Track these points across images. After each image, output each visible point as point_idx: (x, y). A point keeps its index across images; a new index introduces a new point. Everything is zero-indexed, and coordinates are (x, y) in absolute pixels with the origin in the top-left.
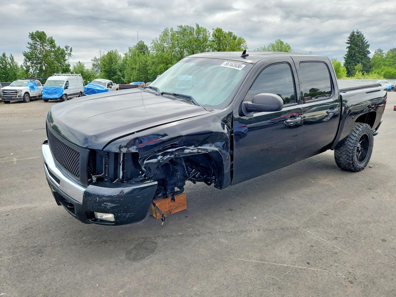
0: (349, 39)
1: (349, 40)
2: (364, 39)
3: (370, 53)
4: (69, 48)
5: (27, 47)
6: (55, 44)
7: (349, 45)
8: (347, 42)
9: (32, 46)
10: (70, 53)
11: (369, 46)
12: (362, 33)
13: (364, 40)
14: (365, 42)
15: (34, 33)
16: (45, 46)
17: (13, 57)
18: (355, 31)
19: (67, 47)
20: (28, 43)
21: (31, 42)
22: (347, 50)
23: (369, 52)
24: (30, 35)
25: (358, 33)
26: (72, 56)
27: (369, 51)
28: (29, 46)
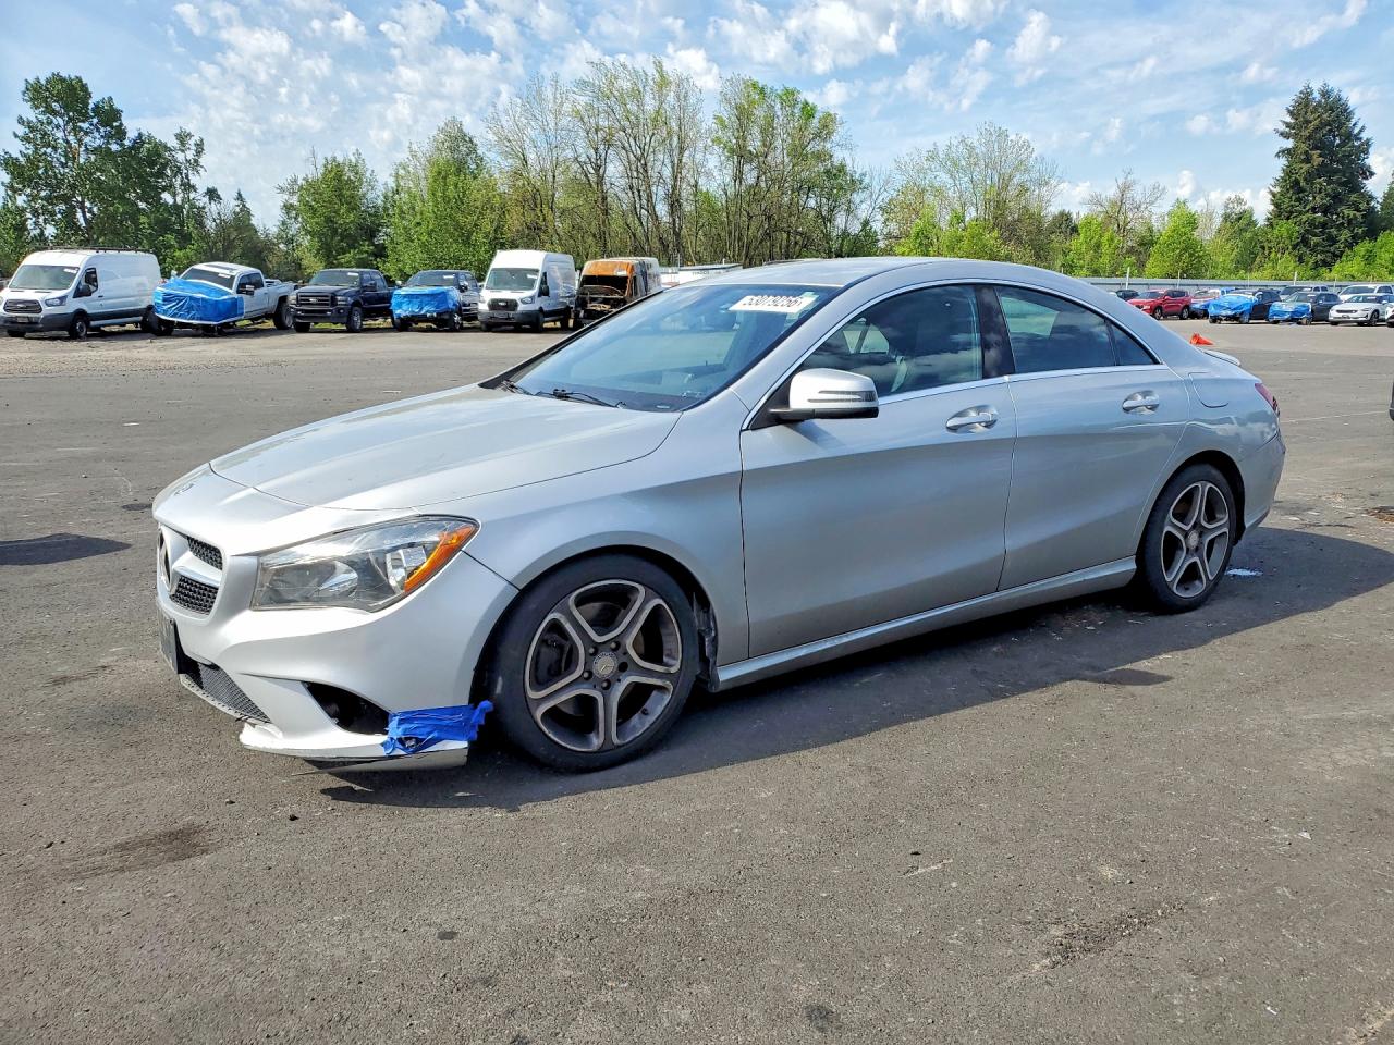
1: (1287, 124)
2: (1349, 118)
3: (1372, 174)
4: (192, 141)
5: (16, 136)
6: (121, 124)
7: (1288, 143)
8: (1283, 128)
9: (32, 129)
10: (196, 161)
11: (1369, 146)
12: (1344, 95)
13: (1350, 124)
15: (43, 82)
16: (86, 133)
18: (1316, 86)
19: (182, 138)
20: (21, 121)
21: (31, 114)
23: (1368, 173)
24: (28, 89)
25: (1325, 94)
26: (202, 171)
27: (1368, 169)
28: (21, 130)
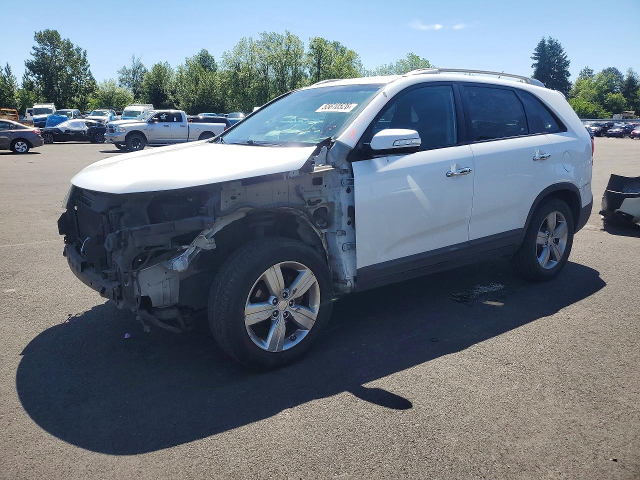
1: (535, 54)
5: (32, 54)
6: (73, 50)
7: (536, 62)
8: (533, 56)
9: (38, 51)
11: (569, 63)
12: (559, 42)
13: (561, 54)
15: (43, 33)
17: (10, 67)
18: (547, 39)
21: (38, 46)
22: (534, 69)
24: (36, 36)
25: (551, 42)
27: (568, 72)
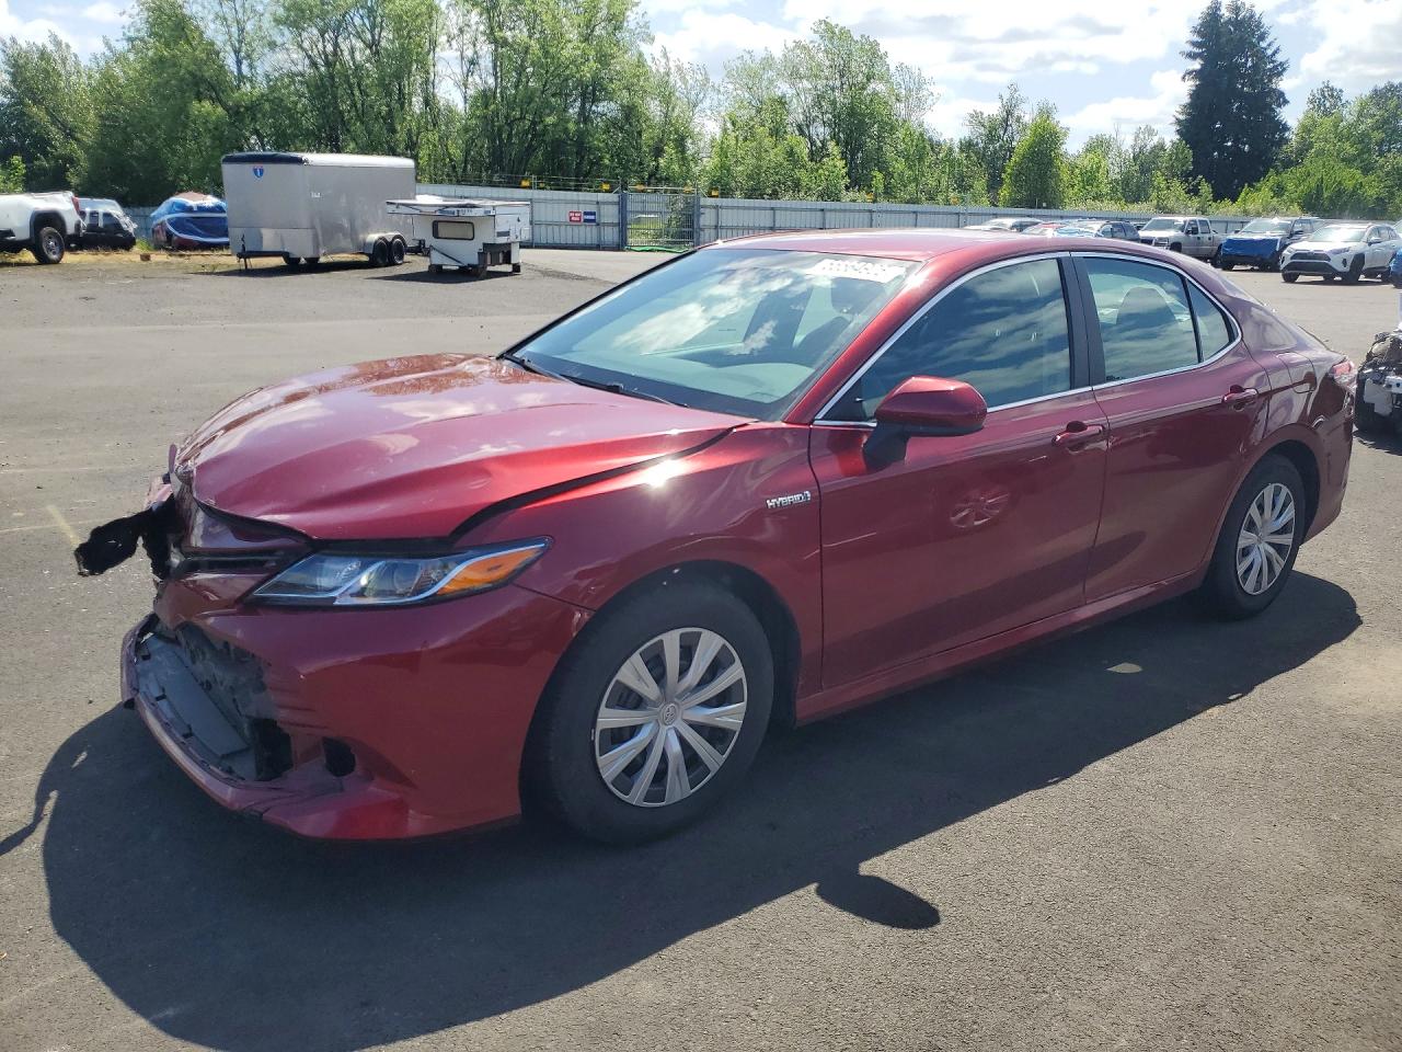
0: (1197, 38)
1: (1194, 44)
2: (1262, 37)
3: (1287, 102)
7: (1197, 65)
8: (1190, 48)
11: (1284, 69)
12: (1257, 11)
13: (1263, 44)
14: (1269, 52)
22: (1190, 85)
23: (1281, 99)
25: (1235, 9)
27: (1282, 94)
